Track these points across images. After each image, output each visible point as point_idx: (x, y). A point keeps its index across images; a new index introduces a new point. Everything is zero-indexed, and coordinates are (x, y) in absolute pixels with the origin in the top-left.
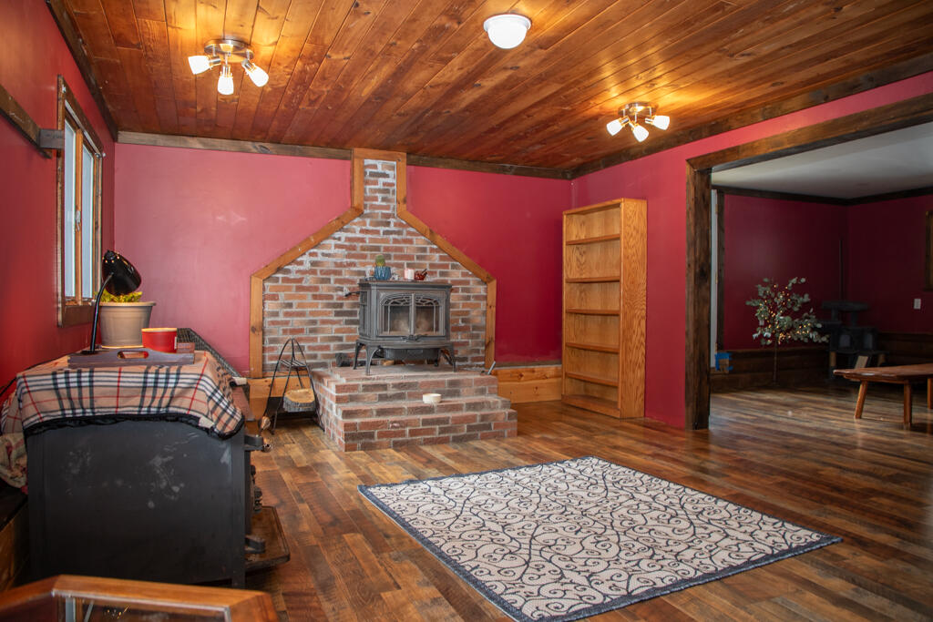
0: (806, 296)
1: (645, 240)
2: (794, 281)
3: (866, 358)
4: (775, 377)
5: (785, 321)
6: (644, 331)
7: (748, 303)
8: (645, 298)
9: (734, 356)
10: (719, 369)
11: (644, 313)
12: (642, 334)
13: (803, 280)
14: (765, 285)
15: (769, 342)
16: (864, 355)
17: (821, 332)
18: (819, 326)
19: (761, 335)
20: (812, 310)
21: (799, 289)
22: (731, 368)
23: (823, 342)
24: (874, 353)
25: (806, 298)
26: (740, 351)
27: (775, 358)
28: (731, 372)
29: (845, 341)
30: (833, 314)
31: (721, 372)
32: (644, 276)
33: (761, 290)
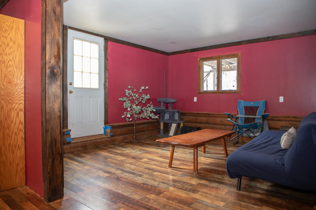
0: (148, 95)
1: (23, 50)
2: (143, 88)
3: (176, 124)
4: (134, 136)
5: (137, 108)
6: (23, 120)
7: (120, 99)
8: (23, 95)
9: (113, 127)
10: (106, 135)
11: (22, 106)
12: (21, 123)
13: (147, 88)
14: (129, 89)
15: (131, 119)
16: (175, 123)
17: (156, 114)
18: (154, 110)
19: (126, 116)
20: (151, 103)
21: (145, 92)
22: (112, 134)
23: (156, 119)
24: (179, 122)
25: (148, 97)
26: (116, 124)
27: (135, 127)
28: (111, 136)
29: (167, 116)
30: (162, 104)
31: (107, 136)
32: (22, 78)
33: (127, 92)
